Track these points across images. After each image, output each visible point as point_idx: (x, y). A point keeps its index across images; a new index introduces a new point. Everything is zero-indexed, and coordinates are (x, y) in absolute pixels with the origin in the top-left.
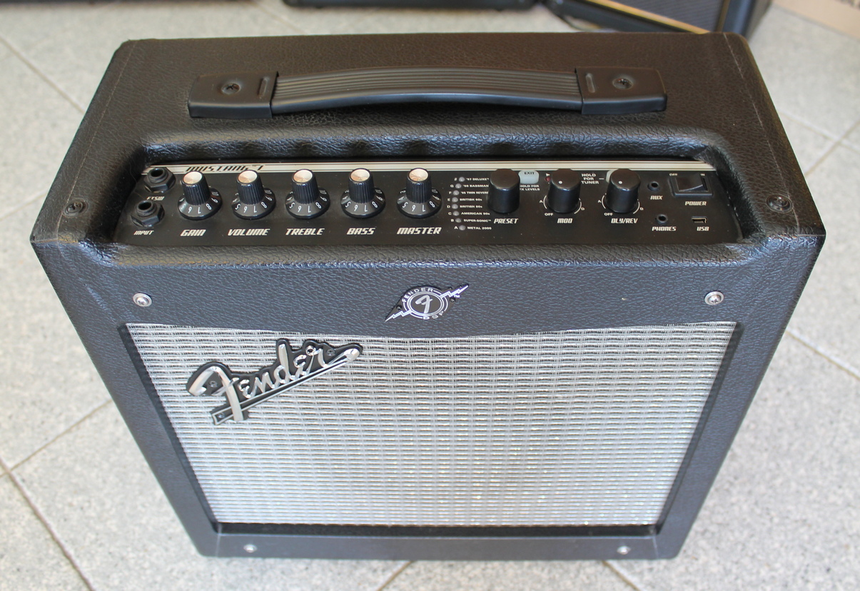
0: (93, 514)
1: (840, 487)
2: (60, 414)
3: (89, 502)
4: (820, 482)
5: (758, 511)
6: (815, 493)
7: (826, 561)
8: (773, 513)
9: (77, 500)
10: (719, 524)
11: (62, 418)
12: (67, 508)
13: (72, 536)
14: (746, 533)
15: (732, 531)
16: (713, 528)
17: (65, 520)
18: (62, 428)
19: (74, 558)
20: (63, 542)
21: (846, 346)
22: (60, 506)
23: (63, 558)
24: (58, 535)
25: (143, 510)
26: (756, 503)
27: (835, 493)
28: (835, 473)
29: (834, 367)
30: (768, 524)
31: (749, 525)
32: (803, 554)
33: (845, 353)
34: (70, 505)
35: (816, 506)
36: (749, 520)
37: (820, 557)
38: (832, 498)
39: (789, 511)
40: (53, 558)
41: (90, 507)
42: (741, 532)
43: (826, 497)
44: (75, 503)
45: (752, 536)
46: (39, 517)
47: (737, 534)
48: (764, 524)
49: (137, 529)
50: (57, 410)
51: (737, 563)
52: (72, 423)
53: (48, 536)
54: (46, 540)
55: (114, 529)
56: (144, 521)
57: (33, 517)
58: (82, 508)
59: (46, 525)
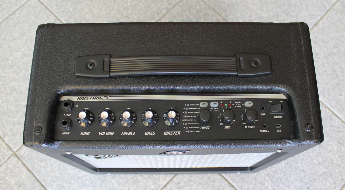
0: (49, 170)
1: (318, 157)
3: (47, 165)
4: (311, 155)
5: (288, 166)
6: (309, 159)
7: (308, 185)
8: (293, 167)
9: (43, 164)
10: (274, 171)
12: (39, 167)
13: (43, 178)
14: (282, 175)
15: (278, 174)
16: (271, 173)
17: (40, 172)
19: (45, 186)
20: (40, 181)
21: (330, 97)
22: (37, 167)
23: (42, 186)
24: (38, 178)
25: (67, 168)
26: (287, 163)
27: (316, 159)
28: (317, 151)
29: (324, 106)
30: (291, 171)
31: (284, 172)
32: (301, 182)
33: (329, 100)
34: (40, 166)
35: (308, 164)
36: (284, 170)
37: (306, 183)
38: (314, 161)
39: (298, 166)
40: (38, 187)
41: (48, 167)
42: (281, 174)
43: (312, 161)
44: (42, 165)
45: (284, 176)
46: (30, 171)
47: (279, 175)
48: (289, 171)
49: (66, 175)
51: (278, 186)
53: (35, 178)
54: (34, 180)
55: (58, 175)
56: (68, 172)
57: (28, 171)
58: (45, 167)
59: (33, 174)
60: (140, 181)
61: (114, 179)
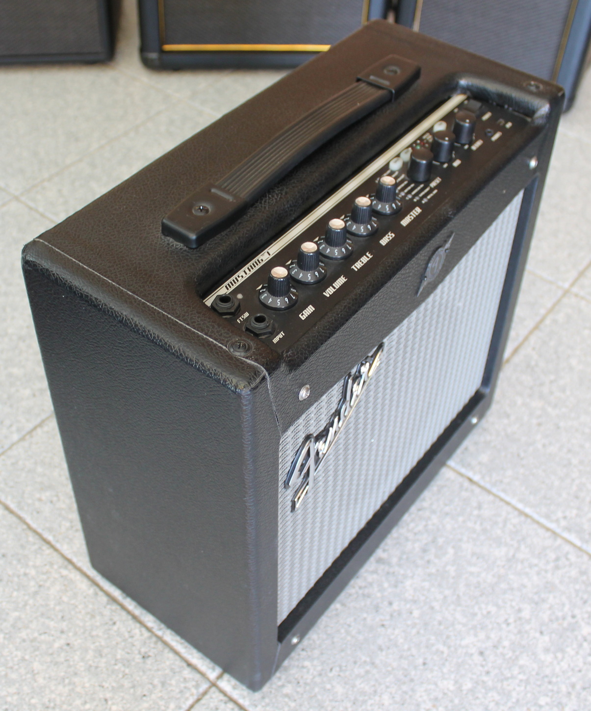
2: (11, 426)
3: (57, 496)
9: (46, 495)
11: (14, 428)
12: (37, 503)
13: (47, 525)
17: (38, 512)
18: (15, 437)
19: (53, 542)
20: (40, 531)
22: (30, 501)
23: (43, 543)
24: (34, 525)
34: (40, 500)
40: (34, 544)
41: (59, 500)
44: (44, 498)
46: (11, 512)
50: (7, 422)
52: (24, 433)
53: (25, 527)
54: (23, 530)
57: (6, 512)
58: (51, 502)
59: (20, 518)
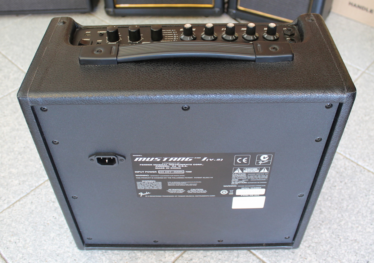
0: (21, 245)
1: (371, 224)
2: (5, 200)
3: (19, 239)
4: (362, 223)
5: (334, 236)
6: (360, 227)
7: (367, 258)
8: (341, 237)
10: (316, 243)
12: (8, 243)
13: (11, 255)
14: (329, 246)
15: (322, 246)
16: (313, 245)
17: (8, 248)
18: (6, 206)
20: (6, 258)
21: (371, 162)
22: (5, 242)
24: (4, 255)
25: (45, 243)
26: (333, 233)
27: (369, 227)
28: (369, 218)
29: (366, 171)
30: (339, 242)
31: (330, 243)
32: (356, 255)
33: (371, 164)
34: (10, 241)
35: (361, 233)
36: (330, 240)
37: (364, 256)
38: (368, 230)
39: (348, 236)
41: (19, 242)
42: (326, 246)
43: (365, 229)
44: (12, 240)
45: (331, 248)
47: (324, 247)
48: (337, 242)
49: (42, 251)
50: (3, 198)
51: (325, 260)
52: (11, 204)
55: (31, 252)
56: (45, 248)
58: (16, 243)
60: (140, 258)
61: (104, 255)
